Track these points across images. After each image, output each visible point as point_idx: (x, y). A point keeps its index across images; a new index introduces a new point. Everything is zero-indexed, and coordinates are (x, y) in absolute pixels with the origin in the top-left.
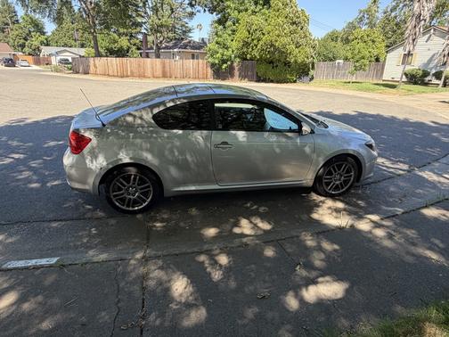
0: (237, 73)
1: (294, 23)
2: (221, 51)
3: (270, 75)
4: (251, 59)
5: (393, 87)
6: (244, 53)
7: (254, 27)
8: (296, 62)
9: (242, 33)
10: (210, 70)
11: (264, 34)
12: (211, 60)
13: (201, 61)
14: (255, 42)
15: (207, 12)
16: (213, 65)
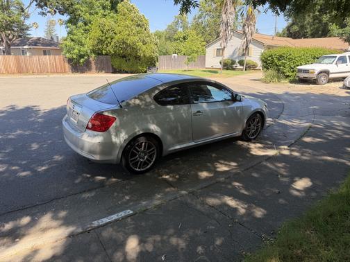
0: (93, 66)
1: (138, 25)
2: (77, 47)
3: (124, 67)
4: (106, 54)
5: (216, 72)
6: (99, 49)
7: (107, 28)
8: (144, 56)
9: (95, 33)
10: (67, 65)
11: (115, 33)
12: (68, 55)
13: (57, 57)
14: (109, 40)
15: (58, 13)
16: (70, 60)
